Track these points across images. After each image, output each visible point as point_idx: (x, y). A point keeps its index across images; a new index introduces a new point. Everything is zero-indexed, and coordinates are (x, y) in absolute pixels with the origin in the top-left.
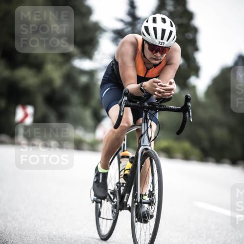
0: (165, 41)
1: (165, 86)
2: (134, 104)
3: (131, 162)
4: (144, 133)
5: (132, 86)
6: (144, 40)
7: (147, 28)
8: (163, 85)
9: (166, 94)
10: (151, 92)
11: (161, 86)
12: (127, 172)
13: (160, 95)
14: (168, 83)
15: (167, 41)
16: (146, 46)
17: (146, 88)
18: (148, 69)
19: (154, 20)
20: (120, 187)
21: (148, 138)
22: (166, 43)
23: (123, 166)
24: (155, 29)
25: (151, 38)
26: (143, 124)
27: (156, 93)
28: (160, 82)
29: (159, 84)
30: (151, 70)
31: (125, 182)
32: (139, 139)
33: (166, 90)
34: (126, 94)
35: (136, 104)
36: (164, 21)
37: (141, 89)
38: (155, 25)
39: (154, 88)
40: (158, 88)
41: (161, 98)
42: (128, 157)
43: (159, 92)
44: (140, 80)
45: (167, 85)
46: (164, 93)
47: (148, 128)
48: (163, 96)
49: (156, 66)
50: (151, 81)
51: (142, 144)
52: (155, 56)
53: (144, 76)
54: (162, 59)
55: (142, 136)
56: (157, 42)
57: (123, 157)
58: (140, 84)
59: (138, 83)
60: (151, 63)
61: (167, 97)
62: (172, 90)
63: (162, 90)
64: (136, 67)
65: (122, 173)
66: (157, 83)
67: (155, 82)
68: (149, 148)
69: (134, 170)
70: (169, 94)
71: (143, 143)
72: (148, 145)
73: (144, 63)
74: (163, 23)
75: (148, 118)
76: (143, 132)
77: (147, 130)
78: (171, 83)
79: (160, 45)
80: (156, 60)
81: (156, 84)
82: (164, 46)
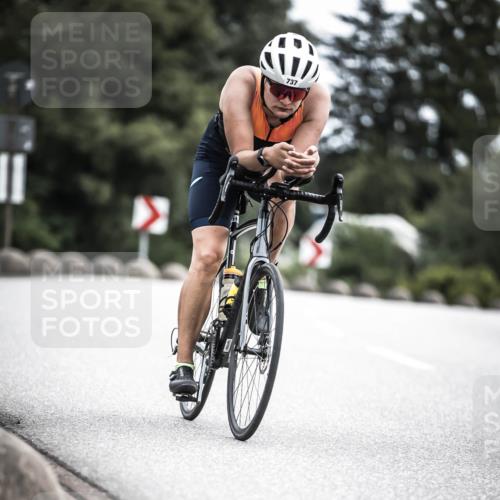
0: (298, 77)
1: (300, 157)
2: (246, 184)
3: (237, 285)
4: (260, 235)
5: (245, 154)
6: (264, 77)
7: (268, 56)
8: (298, 154)
9: (300, 170)
10: (276, 165)
11: (293, 155)
12: (230, 302)
13: (291, 171)
14: (306, 152)
15: (302, 78)
16: (268, 86)
17: (267, 158)
18: (272, 127)
19: (282, 43)
20: (219, 329)
21: (267, 244)
22: (299, 82)
23: (225, 292)
24: (282, 57)
25: (274, 73)
26: (259, 220)
27: (284, 167)
28: (291, 150)
29: (290, 152)
30: (277, 129)
31: (226, 319)
32: (252, 244)
33: (302, 163)
34: (233, 166)
35: (250, 185)
36: (298, 44)
37: (259, 159)
38: (282, 51)
39: (281, 159)
40: (289, 160)
41: (293, 178)
42: (233, 276)
43: (290, 166)
44: (259, 144)
45: (305, 154)
46: (298, 167)
47: (266, 227)
48: (296, 173)
49: (284, 121)
50: (276, 146)
51: (254, 254)
52: (282, 103)
53: (265, 139)
54: (295, 110)
55: (256, 239)
56: (284, 79)
57: (227, 276)
58: (257, 151)
59: (255, 149)
60: (276, 117)
61: (303, 176)
62: (312, 163)
63: (295, 164)
64: (252, 122)
65: (223, 304)
66: (287, 150)
67: (283, 148)
68: (267, 261)
69: (239, 299)
70: (307, 170)
71: (257, 251)
72: (266, 255)
73: (267, 116)
74: (295, 48)
75: (269, 209)
76: (258, 233)
77: (266, 230)
78: (311, 153)
79: (289, 85)
80: (283, 110)
81: (285, 152)
82: (297, 86)
